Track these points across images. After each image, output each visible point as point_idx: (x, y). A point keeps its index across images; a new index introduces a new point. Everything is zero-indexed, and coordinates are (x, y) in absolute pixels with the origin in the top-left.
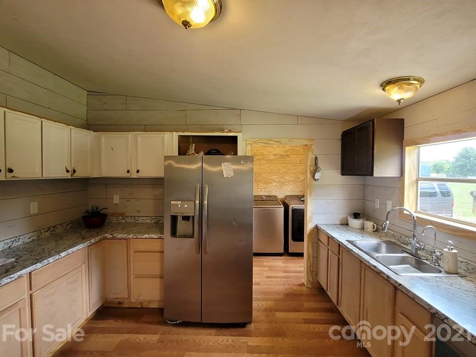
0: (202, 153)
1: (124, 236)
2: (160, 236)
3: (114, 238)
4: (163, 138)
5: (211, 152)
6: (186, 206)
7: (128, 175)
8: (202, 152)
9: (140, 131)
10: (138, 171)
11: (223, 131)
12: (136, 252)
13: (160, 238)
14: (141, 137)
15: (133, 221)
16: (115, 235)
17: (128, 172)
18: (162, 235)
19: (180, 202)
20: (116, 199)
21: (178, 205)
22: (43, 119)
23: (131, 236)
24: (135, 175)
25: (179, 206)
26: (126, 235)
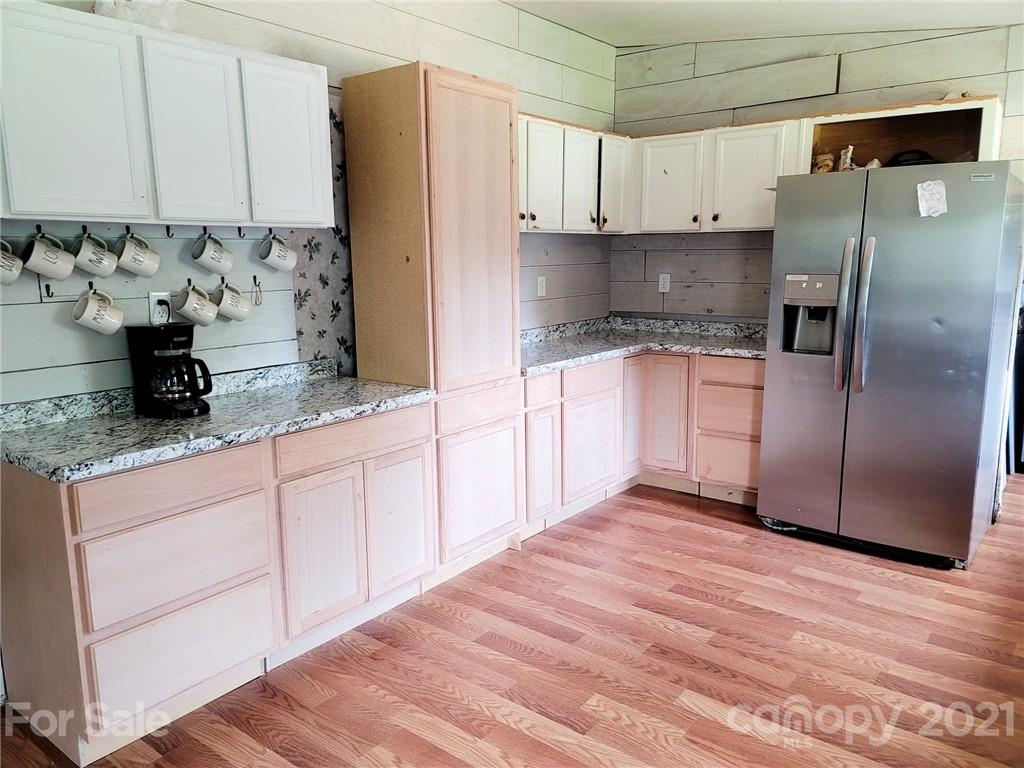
0: (875, 164)
1: (685, 349)
2: (756, 352)
3: (666, 352)
4: (776, 136)
5: (901, 159)
6: (819, 285)
7: (694, 227)
8: (876, 161)
9: (725, 126)
10: (715, 218)
11: (941, 99)
12: (704, 383)
13: (756, 358)
14: (725, 140)
15: (697, 331)
16: (666, 346)
17: (695, 219)
18: (761, 353)
19: (805, 277)
20: (664, 283)
21: (801, 282)
22: (566, 126)
23: (697, 350)
24: (708, 226)
25: (804, 285)
26: (689, 347)
